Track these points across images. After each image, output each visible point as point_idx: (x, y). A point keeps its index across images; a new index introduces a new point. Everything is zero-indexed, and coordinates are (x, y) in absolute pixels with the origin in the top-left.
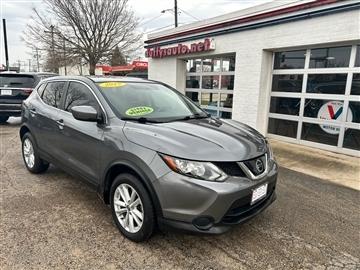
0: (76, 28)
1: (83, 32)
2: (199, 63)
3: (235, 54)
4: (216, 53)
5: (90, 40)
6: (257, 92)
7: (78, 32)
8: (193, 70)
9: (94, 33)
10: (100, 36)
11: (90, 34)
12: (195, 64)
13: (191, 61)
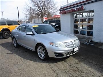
0: (37, 7)
1: (40, 8)
2: (79, 14)
3: (93, 10)
4: (86, 11)
5: (41, 10)
7: (38, 8)
8: (76, 17)
11: (41, 8)
12: (77, 15)
13: (75, 14)
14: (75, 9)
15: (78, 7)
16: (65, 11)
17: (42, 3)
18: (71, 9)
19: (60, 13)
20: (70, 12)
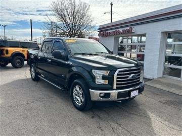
0: (64, 23)
1: (68, 25)
2: (126, 38)
3: (145, 34)
4: (135, 34)
5: (71, 28)
6: (158, 54)
7: (65, 25)
8: (122, 42)
9: (72, 25)
10: (75, 26)
11: (70, 26)
12: (123, 39)
13: (121, 38)
14: (121, 30)
15: (125, 29)
16: (107, 32)
17: (72, 18)
18: (114, 30)
19: (99, 35)
20: (113, 34)
